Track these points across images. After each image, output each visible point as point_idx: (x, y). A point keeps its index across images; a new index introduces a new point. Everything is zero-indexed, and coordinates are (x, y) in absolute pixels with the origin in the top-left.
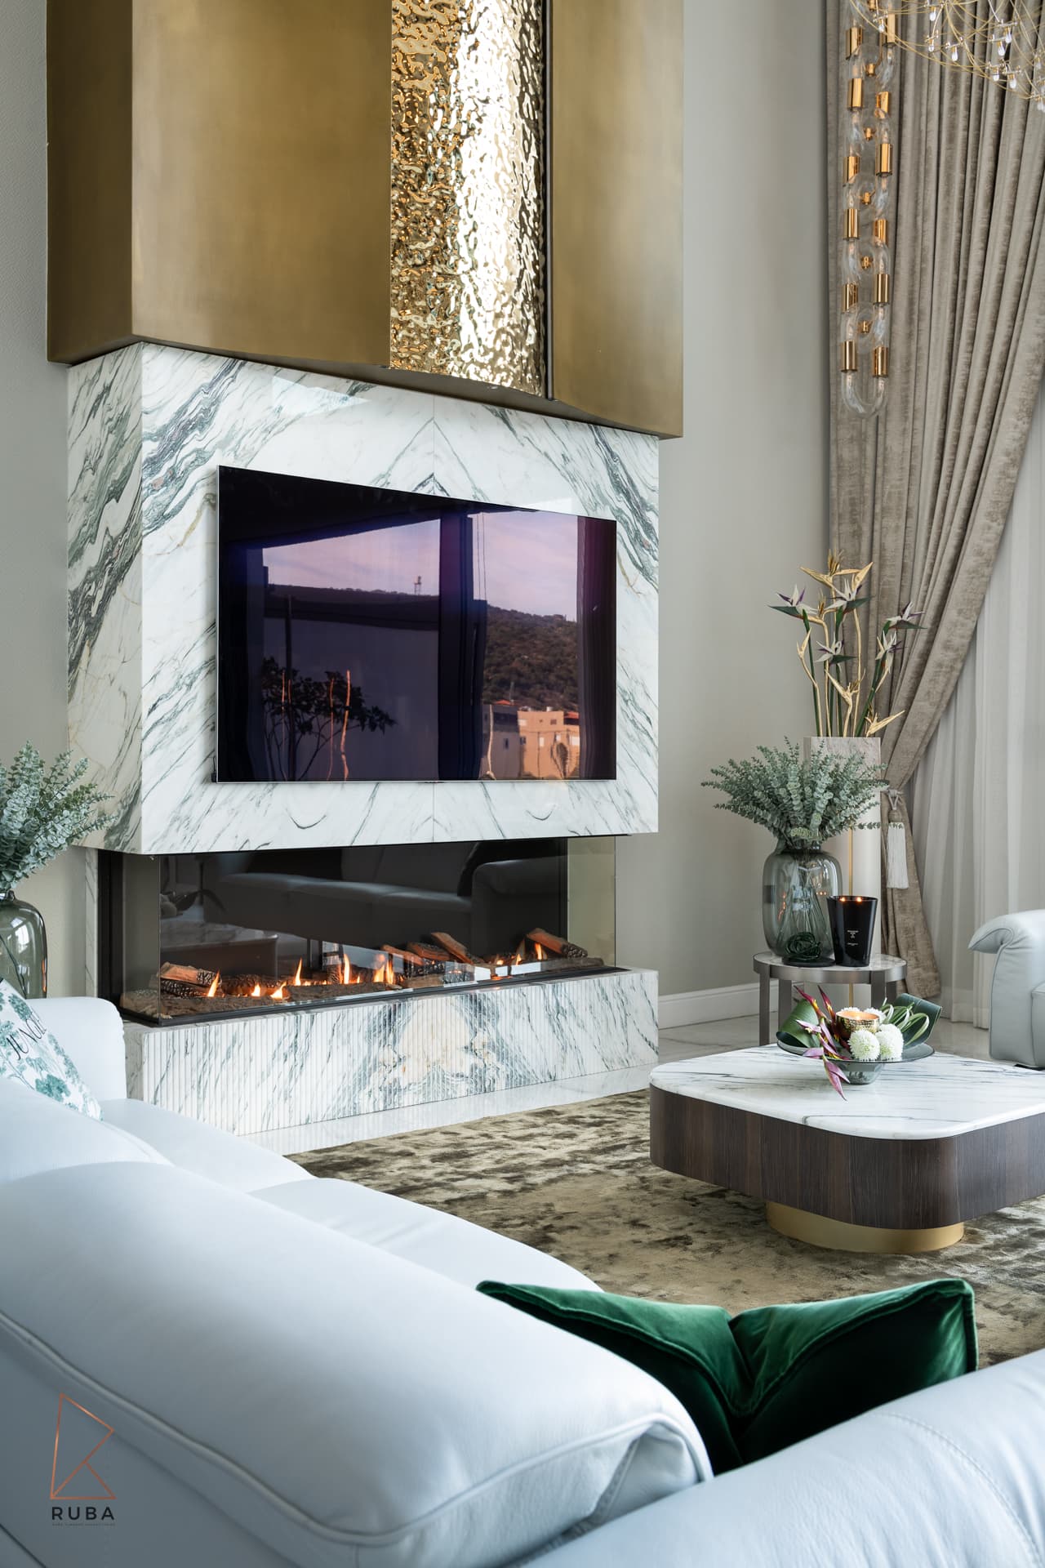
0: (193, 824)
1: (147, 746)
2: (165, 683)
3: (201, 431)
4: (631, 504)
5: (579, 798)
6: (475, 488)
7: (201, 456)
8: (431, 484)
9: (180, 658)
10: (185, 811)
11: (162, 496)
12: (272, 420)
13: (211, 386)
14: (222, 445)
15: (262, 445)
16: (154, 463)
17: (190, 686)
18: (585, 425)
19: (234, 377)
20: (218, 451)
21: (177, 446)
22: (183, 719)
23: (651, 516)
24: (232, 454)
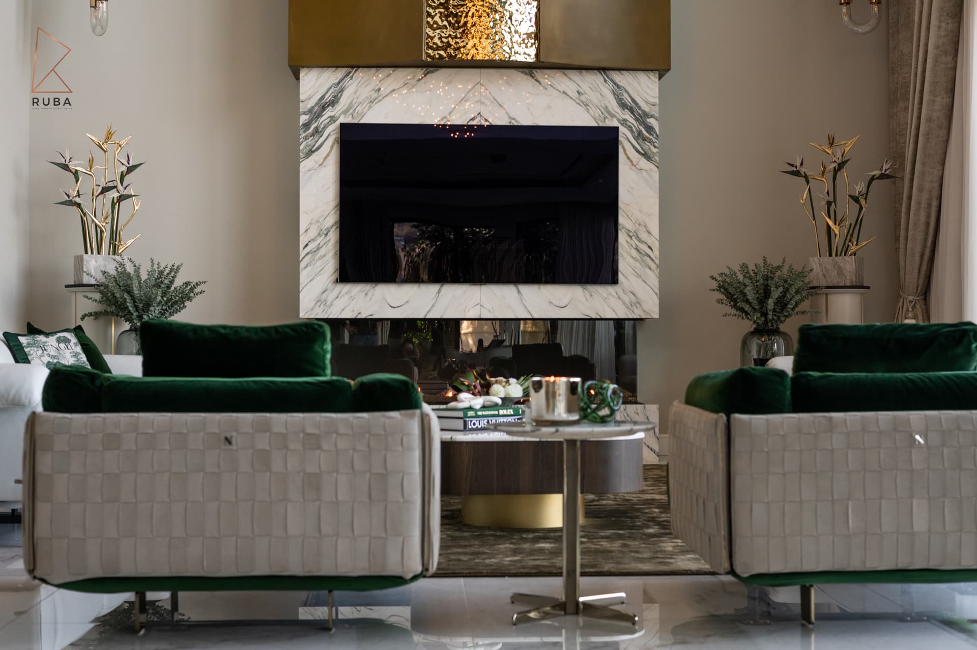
0: (328, 304)
1: (302, 265)
2: (312, 233)
3: (332, 107)
4: (634, 115)
5: (591, 295)
6: (510, 117)
7: (333, 119)
8: (479, 118)
9: (321, 221)
10: (324, 296)
11: (310, 141)
12: (375, 95)
13: (339, 83)
14: (345, 112)
15: (368, 110)
16: (307, 125)
17: (326, 235)
18: (596, 71)
19: (352, 78)
20: (342, 116)
21: (320, 115)
22: (322, 251)
23: (652, 121)
24: (351, 116)
